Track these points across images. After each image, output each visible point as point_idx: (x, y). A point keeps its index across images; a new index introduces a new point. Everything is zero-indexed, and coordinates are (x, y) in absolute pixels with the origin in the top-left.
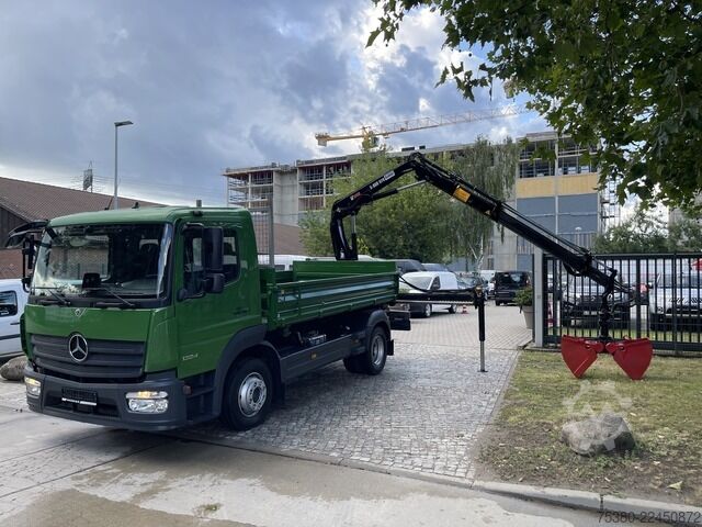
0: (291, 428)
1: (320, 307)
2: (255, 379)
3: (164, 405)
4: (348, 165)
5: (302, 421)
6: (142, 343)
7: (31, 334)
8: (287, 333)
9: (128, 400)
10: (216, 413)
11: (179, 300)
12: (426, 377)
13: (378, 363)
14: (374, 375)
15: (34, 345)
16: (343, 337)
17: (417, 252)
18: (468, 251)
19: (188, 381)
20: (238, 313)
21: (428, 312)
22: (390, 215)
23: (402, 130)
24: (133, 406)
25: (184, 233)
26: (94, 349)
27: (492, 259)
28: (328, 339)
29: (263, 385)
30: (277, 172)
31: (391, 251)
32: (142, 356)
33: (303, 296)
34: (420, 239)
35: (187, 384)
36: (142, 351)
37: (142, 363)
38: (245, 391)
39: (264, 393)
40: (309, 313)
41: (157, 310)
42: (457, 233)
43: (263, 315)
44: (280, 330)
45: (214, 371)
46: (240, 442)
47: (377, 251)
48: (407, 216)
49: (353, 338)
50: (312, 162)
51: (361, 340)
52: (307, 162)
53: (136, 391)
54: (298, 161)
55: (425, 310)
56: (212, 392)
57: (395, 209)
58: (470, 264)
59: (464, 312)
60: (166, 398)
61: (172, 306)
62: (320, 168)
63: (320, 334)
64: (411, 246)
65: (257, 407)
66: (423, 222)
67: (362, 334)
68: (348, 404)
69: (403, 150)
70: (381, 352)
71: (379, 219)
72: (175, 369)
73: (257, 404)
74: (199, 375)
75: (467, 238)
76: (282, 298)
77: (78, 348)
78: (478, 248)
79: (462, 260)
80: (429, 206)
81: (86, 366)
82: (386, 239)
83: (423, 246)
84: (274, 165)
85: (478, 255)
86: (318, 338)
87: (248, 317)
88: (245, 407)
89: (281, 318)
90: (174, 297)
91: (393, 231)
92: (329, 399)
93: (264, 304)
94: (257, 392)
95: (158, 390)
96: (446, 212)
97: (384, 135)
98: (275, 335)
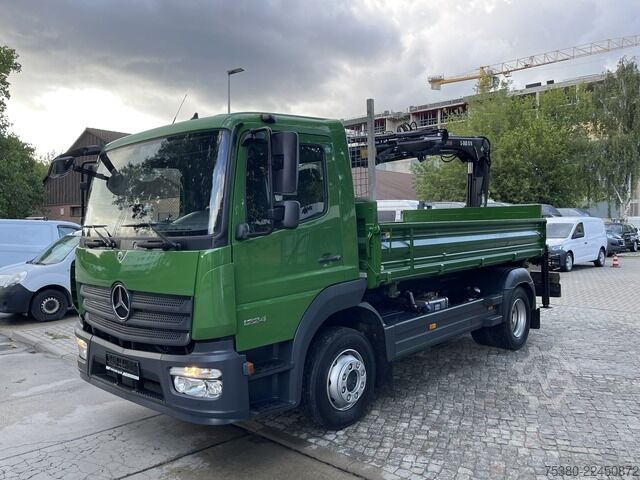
0: (400, 432)
1: (442, 259)
2: (350, 359)
3: (217, 389)
4: (464, 107)
5: (416, 421)
6: (188, 298)
7: (81, 284)
8: (395, 293)
9: (173, 378)
10: (293, 402)
11: (240, 239)
12: (590, 357)
13: (518, 334)
14: (513, 350)
15: (83, 298)
16: (472, 302)
17: (547, 196)
18: (611, 193)
19: (251, 355)
20: (326, 261)
21: (569, 265)
22: (514, 156)
23: (527, 66)
24: (180, 386)
25: (247, 143)
26: (136, 305)
27: (636, 205)
28: (452, 303)
29: (361, 367)
30: (390, 119)
31: (515, 195)
32: (190, 316)
33: (417, 243)
34: (551, 182)
35: (249, 360)
36: (188, 310)
37: (188, 327)
38: (336, 375)
39: (362, 380)
40: (424, 266)
41: (208, 252)
42: (598, 173)
43: (362, 268)
44: (383, 288)
45: (291, 341)
46: (325, 451)
47: (499, 196)
48: (535, 156)
49: (486, 305)
50: (426, 107)
51: (496, 307)
52: (421, 107)
53: (182, 365)
54: (411, 107)
55: (566, 262)
56: (288, 372)
57: (519, 148)
58: (613, 209)
59: (615, 266)
60: (220, 379)
61: (229, 246)
62: (434, 113)
63: (440, 296)
64: (539, 190)
65: (353, 398)
66: (553, 164)
67: (496, 298)
68: (481, 395)
69: (528, 87)
70: (522, 320)
71: (501, 162)
72: (233, 337)
73: (353, 394)
74: (269, 348)
75: (611, 178)
76: (387, 244)
77: (121, 302)
78: (625, 190)
79: (604, 205)
80: (561, 143)
81: (130, 326)
82: (510, 183)
83: (554, 189)
84: (386, 113)
85: (624, 198)
86: (437, 303)
87: (341, 268)
88: (336, 396)
89: (386, 271)
90: (232, 235)
91: (517, 175)
92: (454, 385)
93: (362, 252)
94: (352, 377)
95: (210, 366)
96: (582, 149)
97: (505, 73)
98: (378, 294)
